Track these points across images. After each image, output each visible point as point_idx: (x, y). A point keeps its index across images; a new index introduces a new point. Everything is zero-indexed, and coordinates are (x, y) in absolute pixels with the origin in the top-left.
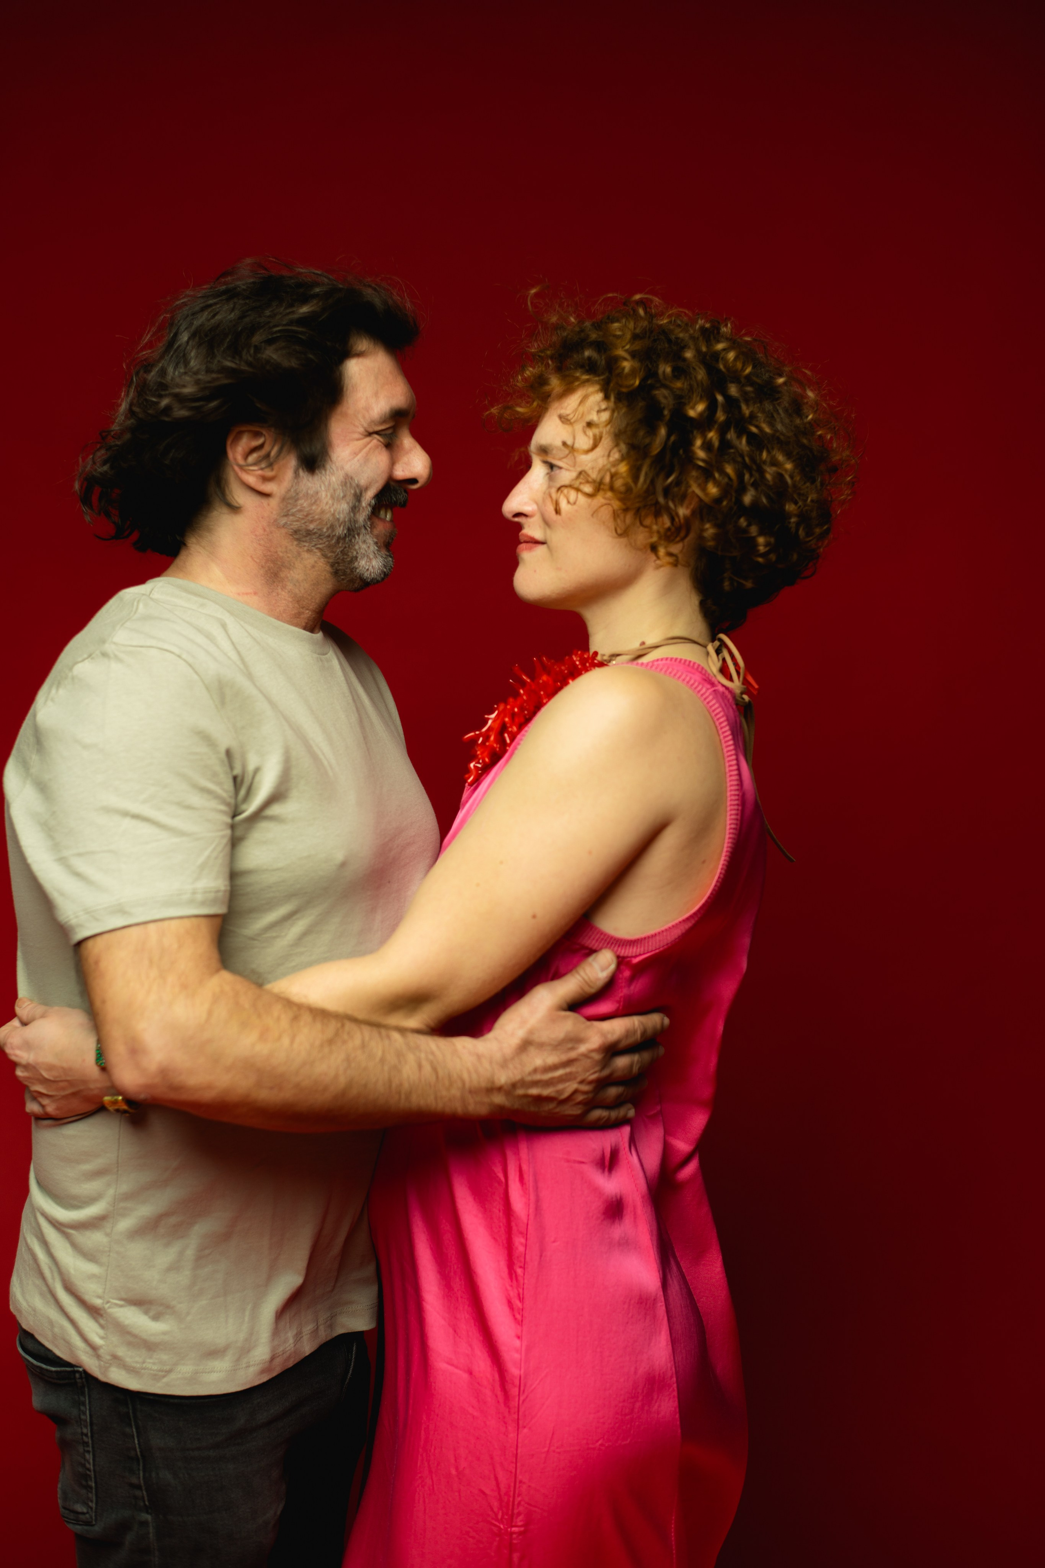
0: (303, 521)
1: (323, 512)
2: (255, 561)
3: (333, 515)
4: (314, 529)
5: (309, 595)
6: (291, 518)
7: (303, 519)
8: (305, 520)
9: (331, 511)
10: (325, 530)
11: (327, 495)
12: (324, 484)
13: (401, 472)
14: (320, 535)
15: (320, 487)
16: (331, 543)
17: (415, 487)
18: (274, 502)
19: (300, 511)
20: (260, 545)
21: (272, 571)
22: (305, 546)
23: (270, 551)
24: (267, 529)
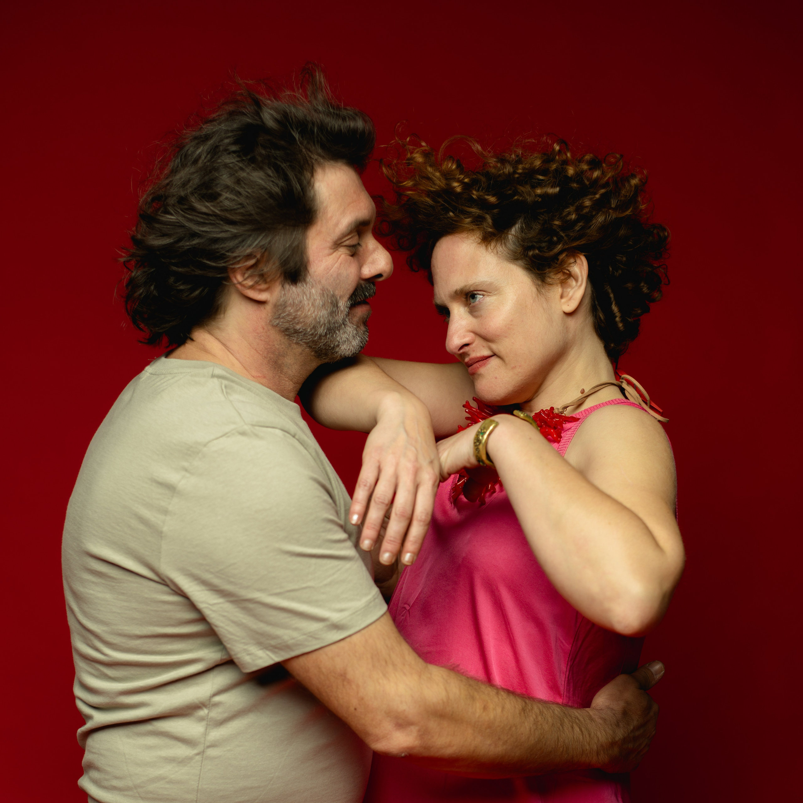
0: (291, 323)
1: (306, 316)
2: (259, 353)
3: (315, 319)
4: (300, 329)
5: (298, 373)
6: (282, 320)
7: (291, 321)
8: (293, 322)
9: (313, 316)
10: (309, 330)
11: (309, 304)
12: (306, 296)
13: (368, 271)
14: (305, 334)
15: (303, 297)
16: (314, 339)
17: (381, 279)
18: (269, 307)
19: (288, 315)
20: (261, 340)
21: (272, 360)
22: (294, 340)
23: (269, 345)
24: (266, 328)
